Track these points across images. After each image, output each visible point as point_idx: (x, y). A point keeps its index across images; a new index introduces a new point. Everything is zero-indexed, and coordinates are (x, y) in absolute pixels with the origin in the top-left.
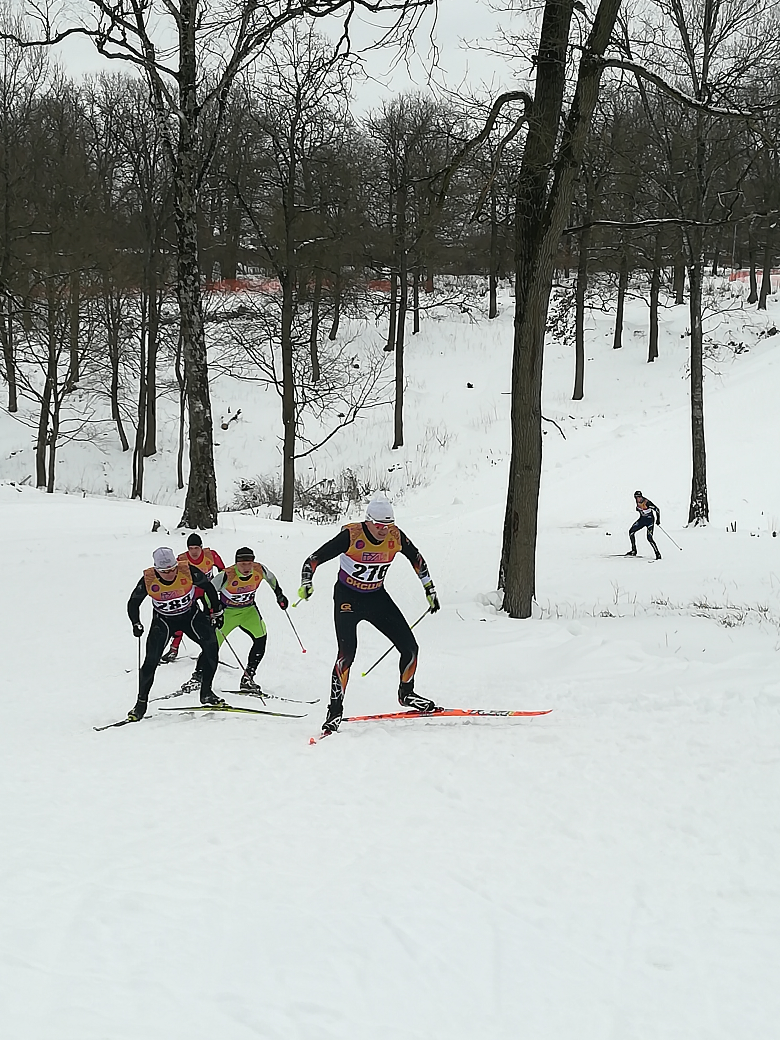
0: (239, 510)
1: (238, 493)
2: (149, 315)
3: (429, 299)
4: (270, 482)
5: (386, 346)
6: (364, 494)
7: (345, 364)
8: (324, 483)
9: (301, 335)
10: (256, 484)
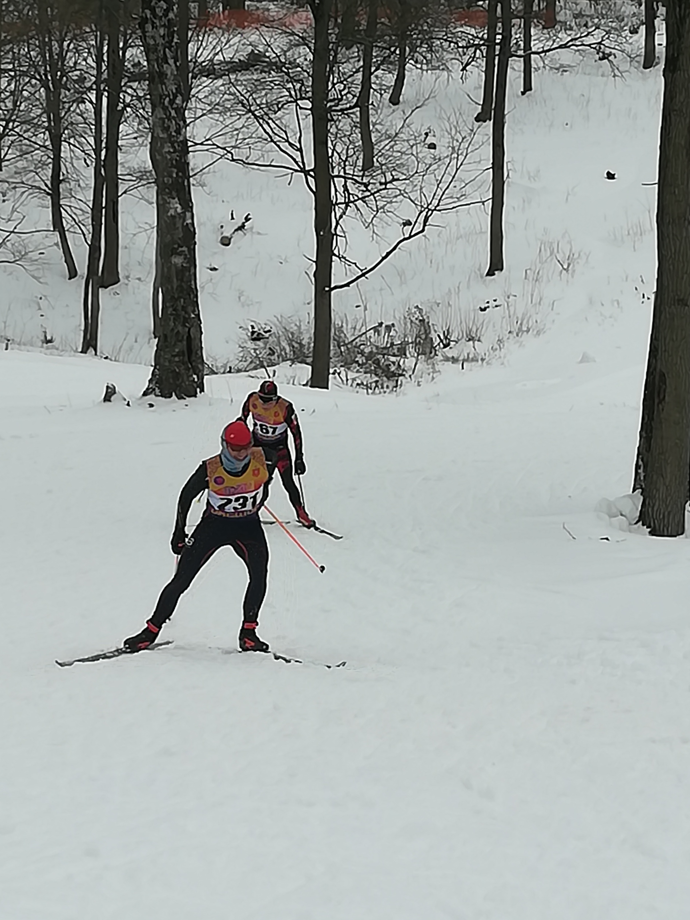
0: (245, 371)
1: (245, 345)
2: (107, 67)
3: (546, 38)
4: (296, 328)
5: (479, 114)
6: (442, 345)
7: (412, 142)
8: (380, 329)
9: (342, 96)
10: (273, 331)
